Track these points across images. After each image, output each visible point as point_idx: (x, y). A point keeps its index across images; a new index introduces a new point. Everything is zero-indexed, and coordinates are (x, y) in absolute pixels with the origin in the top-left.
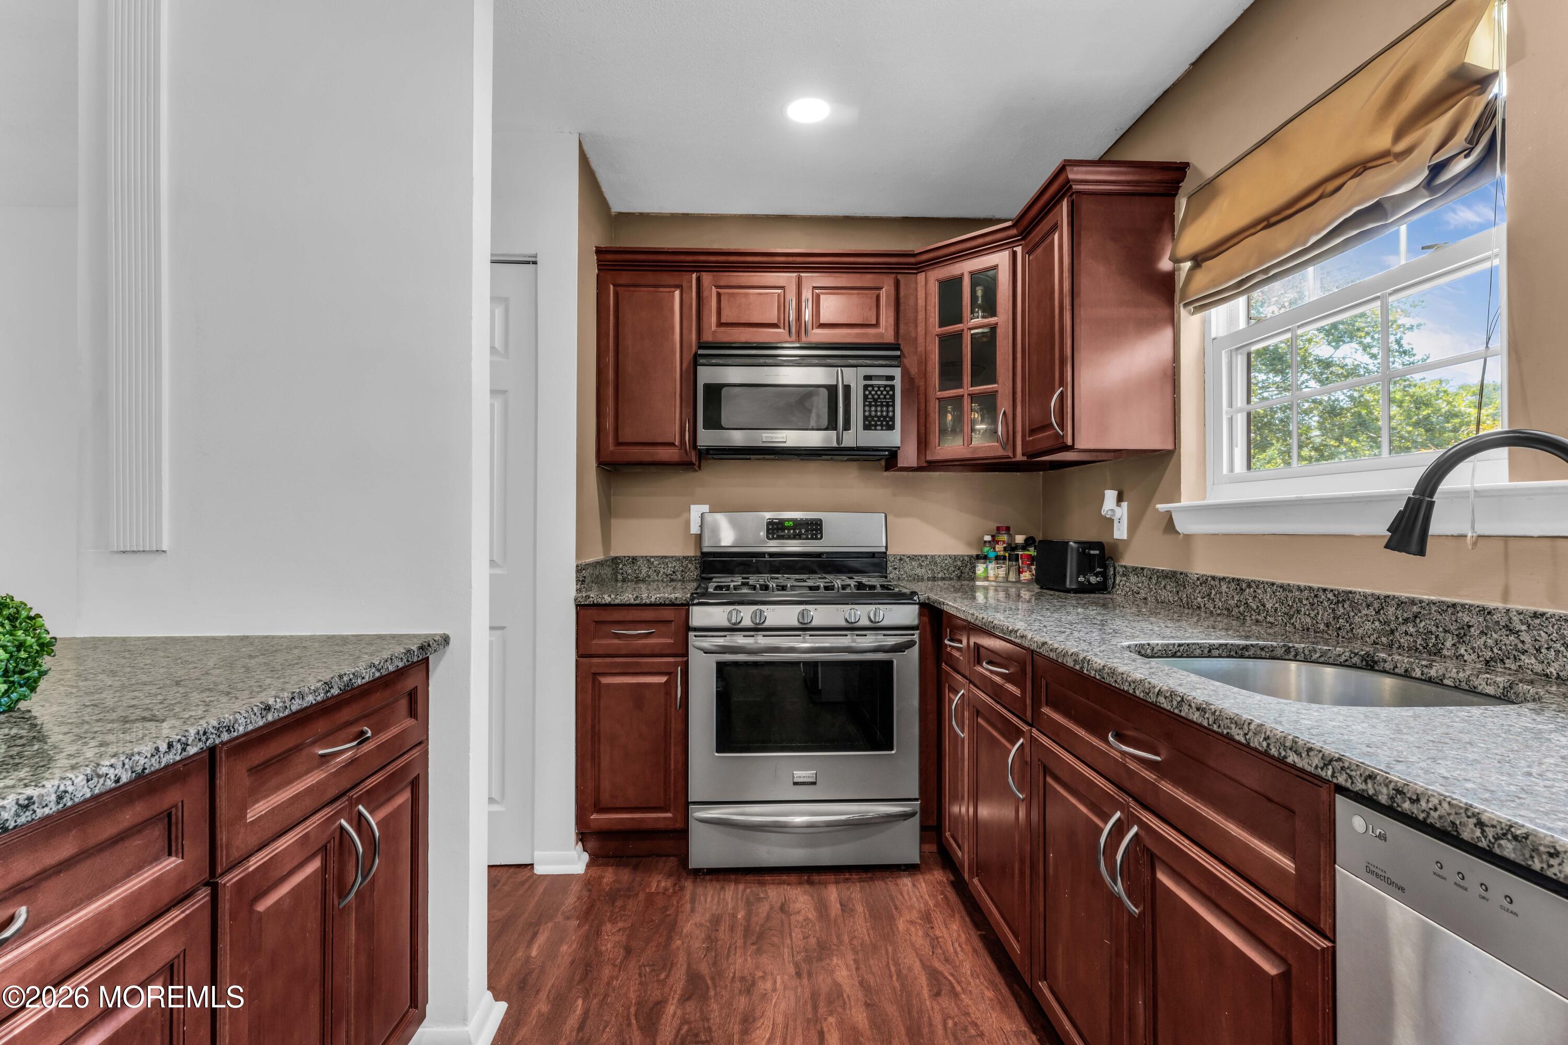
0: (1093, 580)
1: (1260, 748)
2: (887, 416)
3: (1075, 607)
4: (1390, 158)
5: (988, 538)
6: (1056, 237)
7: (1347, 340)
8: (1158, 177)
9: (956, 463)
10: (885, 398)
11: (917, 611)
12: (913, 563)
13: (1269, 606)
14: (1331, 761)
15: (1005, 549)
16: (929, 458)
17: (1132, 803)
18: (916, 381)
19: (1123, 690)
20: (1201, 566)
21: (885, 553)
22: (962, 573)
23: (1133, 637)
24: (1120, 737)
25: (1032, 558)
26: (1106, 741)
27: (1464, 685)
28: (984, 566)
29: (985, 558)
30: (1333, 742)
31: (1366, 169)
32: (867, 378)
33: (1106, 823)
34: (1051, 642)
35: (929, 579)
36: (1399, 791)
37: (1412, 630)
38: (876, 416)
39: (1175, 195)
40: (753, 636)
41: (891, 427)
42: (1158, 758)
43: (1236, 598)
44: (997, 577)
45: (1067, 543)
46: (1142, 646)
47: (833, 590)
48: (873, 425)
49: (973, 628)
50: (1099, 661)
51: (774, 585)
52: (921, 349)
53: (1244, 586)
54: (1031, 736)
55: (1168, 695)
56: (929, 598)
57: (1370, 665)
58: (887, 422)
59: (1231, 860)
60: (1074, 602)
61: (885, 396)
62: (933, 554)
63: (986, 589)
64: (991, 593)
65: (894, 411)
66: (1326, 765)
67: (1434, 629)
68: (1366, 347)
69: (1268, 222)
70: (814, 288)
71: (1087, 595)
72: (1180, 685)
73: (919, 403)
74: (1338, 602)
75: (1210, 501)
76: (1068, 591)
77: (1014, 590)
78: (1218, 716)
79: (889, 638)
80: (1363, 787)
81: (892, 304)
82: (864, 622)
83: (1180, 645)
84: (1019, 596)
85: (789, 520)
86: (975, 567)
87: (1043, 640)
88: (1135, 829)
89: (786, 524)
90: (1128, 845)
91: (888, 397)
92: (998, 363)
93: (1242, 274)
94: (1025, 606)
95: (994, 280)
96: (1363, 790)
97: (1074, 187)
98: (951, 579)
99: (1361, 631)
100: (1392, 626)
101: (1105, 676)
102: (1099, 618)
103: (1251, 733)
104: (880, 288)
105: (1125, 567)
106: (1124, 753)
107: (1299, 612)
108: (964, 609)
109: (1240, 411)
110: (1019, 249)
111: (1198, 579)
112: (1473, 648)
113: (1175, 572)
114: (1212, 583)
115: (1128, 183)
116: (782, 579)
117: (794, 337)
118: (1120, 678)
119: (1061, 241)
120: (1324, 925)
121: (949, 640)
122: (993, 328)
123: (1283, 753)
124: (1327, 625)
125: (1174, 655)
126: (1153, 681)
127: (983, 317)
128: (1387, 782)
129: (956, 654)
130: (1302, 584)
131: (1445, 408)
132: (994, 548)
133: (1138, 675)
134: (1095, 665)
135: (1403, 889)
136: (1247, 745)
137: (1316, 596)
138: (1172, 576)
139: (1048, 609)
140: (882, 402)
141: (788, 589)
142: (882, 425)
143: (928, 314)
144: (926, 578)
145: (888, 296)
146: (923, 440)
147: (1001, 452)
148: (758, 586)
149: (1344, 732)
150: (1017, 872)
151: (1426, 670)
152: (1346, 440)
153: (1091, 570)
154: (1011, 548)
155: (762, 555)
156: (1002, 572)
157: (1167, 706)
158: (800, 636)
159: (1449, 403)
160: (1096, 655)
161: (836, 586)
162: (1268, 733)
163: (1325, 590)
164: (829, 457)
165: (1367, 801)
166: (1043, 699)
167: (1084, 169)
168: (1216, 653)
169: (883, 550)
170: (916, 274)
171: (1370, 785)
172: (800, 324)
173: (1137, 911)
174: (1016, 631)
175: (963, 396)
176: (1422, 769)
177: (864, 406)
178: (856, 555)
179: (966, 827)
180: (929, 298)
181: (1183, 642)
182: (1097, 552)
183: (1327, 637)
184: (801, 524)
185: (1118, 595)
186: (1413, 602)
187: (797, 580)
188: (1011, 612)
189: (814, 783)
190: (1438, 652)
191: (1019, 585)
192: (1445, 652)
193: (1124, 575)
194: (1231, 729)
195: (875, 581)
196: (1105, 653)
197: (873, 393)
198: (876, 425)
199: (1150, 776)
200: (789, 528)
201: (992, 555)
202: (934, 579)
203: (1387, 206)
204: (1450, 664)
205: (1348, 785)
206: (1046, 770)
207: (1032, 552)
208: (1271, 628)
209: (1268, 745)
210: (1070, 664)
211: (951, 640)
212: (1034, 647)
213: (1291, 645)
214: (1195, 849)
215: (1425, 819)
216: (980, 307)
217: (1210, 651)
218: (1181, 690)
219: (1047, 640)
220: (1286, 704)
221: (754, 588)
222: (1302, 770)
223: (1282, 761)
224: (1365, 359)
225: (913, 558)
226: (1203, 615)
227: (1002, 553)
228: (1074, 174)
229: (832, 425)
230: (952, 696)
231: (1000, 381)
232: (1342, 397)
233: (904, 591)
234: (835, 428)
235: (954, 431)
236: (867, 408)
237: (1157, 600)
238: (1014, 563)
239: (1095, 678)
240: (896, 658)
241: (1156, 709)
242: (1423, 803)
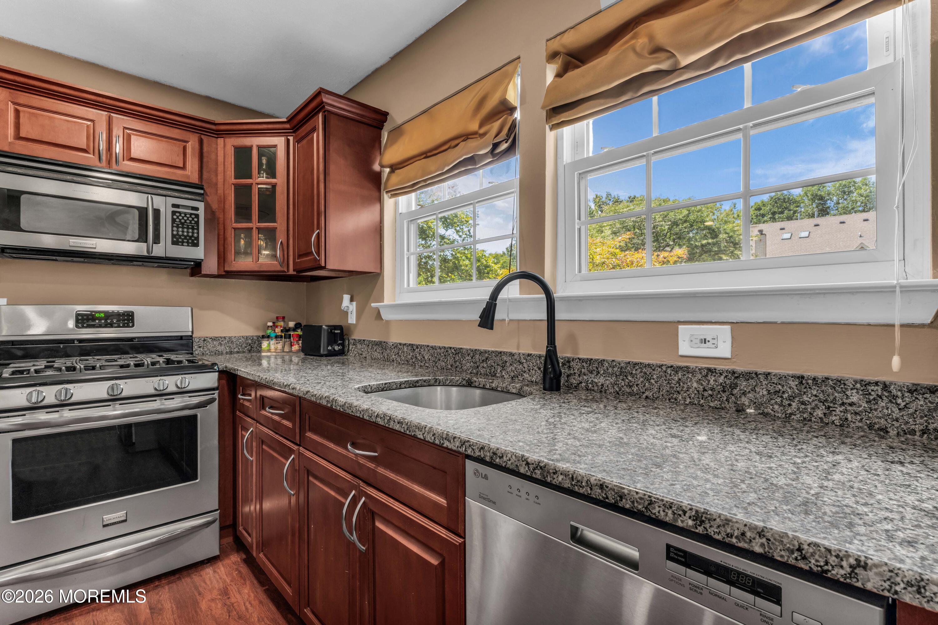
0: (337, 348)
1: (431, 441)
2: (193, 236)
3: (326, 365)
4: (477, 136)
5: (270, 324)
6: (315, 135)
7: (451, 227)
8: (373, 116)
9: (247, 273)
10: (191, 223)
11: (217, 377)
12: (215, 343)
13: (426, 358)
14: (464, 442)
15: (282, 331)
16: (227, 269)
17: (362, 484)
18: (217, 214)
19: (357, 416)
20: (394, 338)
21: (191, 336)
22: (252, 347)
23: (361, 382)
24: (354, 445)
25: (299, 337)
26: (346, 449)
27: (505, 390)
28: (268, 342)
29: (268, 337)
30: (465, 432)
31: (468, 138)
32: (174, 206)
33: (346, 499)
34: (312, 391)
35: (227, 353)
36: (494, 454)
37: (485, 365)
38: (183, 235)
39: (382, 129)
40: (58, 411)
41: (197, 245)
42: (376, 454)
43: (411, 354)
44: (276, 349)
45: (321, 326)
46: (366, 387)
47: (143, 366)
48: (180, 242)
49: (258, 385)
50: (342, 400)
51: (82, 366)
52: (220, 191)
53: (415, 347)
54: (299, 452)
55: (382, 416)
56: (226, 367)
57: (470, 384)
58: (193, 241)
59: (415, 506)
60: (325, 362)
61: (191, 221)
62: (230, 336)
63: (269, 357)
64: (273, 360)
65: (198, 233)
66: (462, 445)
67: (493, 364)
68: (458, 232)
69: (426, 154)
70: (125, 128)
71: (333, 358)
72: (388, 409)
73: (219, 230)
74: (456, 354)
75: (398, 302)
76: (322, 356)
77: (287, 357)
78: (409, 426)
79: (193, 399)
80: (479, 454)
81: (197, 155)
82: (172, 389)
83: (385, 384)
84: (291, 361)
85: (100, 312)
86: (261, 343)
87: (307, 389)
88: (363, 499)
89: (97, 315)
90: (359, 511)
91: (193, 222)
92: (277, 209)
93: (414, 180)
94: (295, 367)
95: (275, 154)
96: (479, 456)
97: (326, 107)
98: (244, 352)
99: (465, 368)
100: (478, 364)
101: (346, 409)
102: (341, 371)
103: (426, 433)
104: (187, 142)
105: (355, 340)
106: (357, 455)
107: (439, 360)
108: (252, 373)
109: (413, 254)
110: (291, 138)
111: (393, 345)
112: (507, 372)
113: (381, 342)
114: (400, 347)
115: (357, 114)
116: (91, 360)
117: (104, 163)
118: (355, 409)
119: (318, 137)
120: (460, 531)
121: (242, 395)
122: (274, 186)
123: (442, 442)
124: (452, 366)
125: (383, 390)
126: (373, 409)
127: (267, 178)
128: (490, 449)
129: (247, 404)
130: (441, 345)
131: (485, 263)
132: (274, 331)
133: (365, 407)
134: (340, 403)
135: (494, 503)
136: (424, 440)
137: (447, 351)
138: (379, 344)
139: (310, 368)
140: (188, 226)
141: (97, 369)
142: (188, 242)
143: (226, 168)
144: (224, 352)
145: (193, 149)
146: (222, 256)
147: (279, 268)
148: (64, 368)
149: (468, 424)
150: (290, 542)
151: (491, 384)
152: (450, 275)
153: (335, 342)
154: (286, 330)
155: (72, 341)
156: (280, 346)
157: (381, 423)
158: (110, 405)
159: (486, 261)
160: (340, 396)
161: (146, 363)
162: (435, 432)
163: (451, 348)
164: (141, 263)
165: (480, 460)
166: (307, 427)
167: (332, 97)
168: (403, 386)
169: (190, 334)
170: (217, 138)
171: (482, 453)
172: (111, 155)
173: (364, 548)
174: (289, 385)
175: (252, 228)
176: (502, 439)
177: (173, 227)
178: (166, 338)
179: (254, 520)
180: (227, 156)
181: (387, 382)
182: (339, 331)
183: (452, 372)
184: (112, 315)
185: (351, 356)
186: (486, 352)
187: (107, 361)
188: (285, 373)
189: (125, 521)
190: (495, 375)
191: (291, 354)
192: (498, 375)
193: (354, 344)
194: (416, 432)
195: (182, 357)
196: (345, 394)
197: (180, 218)
198: (183, 242)
199: (371, 465)
200: (100, 319)
201: (273, 335)
202: (231, 353)
203: (476, 158)
204: (500, 380)
205: (472, 454)
206: (309, 473)
207: (299, 332)
208: (427, 369)
209: (435, 438)
210: (324, 403)
211: (243, 395)
212: (301, 395)
213: (437, 378)
214: (397, 504)
215: (505, 466)
216: (264, 170)
217: (400, 386)
218: (389, 412)
219: (310, 389)
220: (440, 413)
221: (59, 369)
222: (451, 450)
223: (441, 446)
224: (457, 237)
225: (214, 339)
226: (395, 364)
227: (280, 334)
228: (326, 99)
229: (142, 237)
230: (243, 433)
231: (278, 222)
232: (448, 254)
233: (207, 363)
234: (146, 241)
235: (246, 253)
236: (175, 229)
237: (372, 358)
238: (288, 340)
239: (340, 410)
240: (199, 413)
241: (376, 424)
242: (505, 458)
